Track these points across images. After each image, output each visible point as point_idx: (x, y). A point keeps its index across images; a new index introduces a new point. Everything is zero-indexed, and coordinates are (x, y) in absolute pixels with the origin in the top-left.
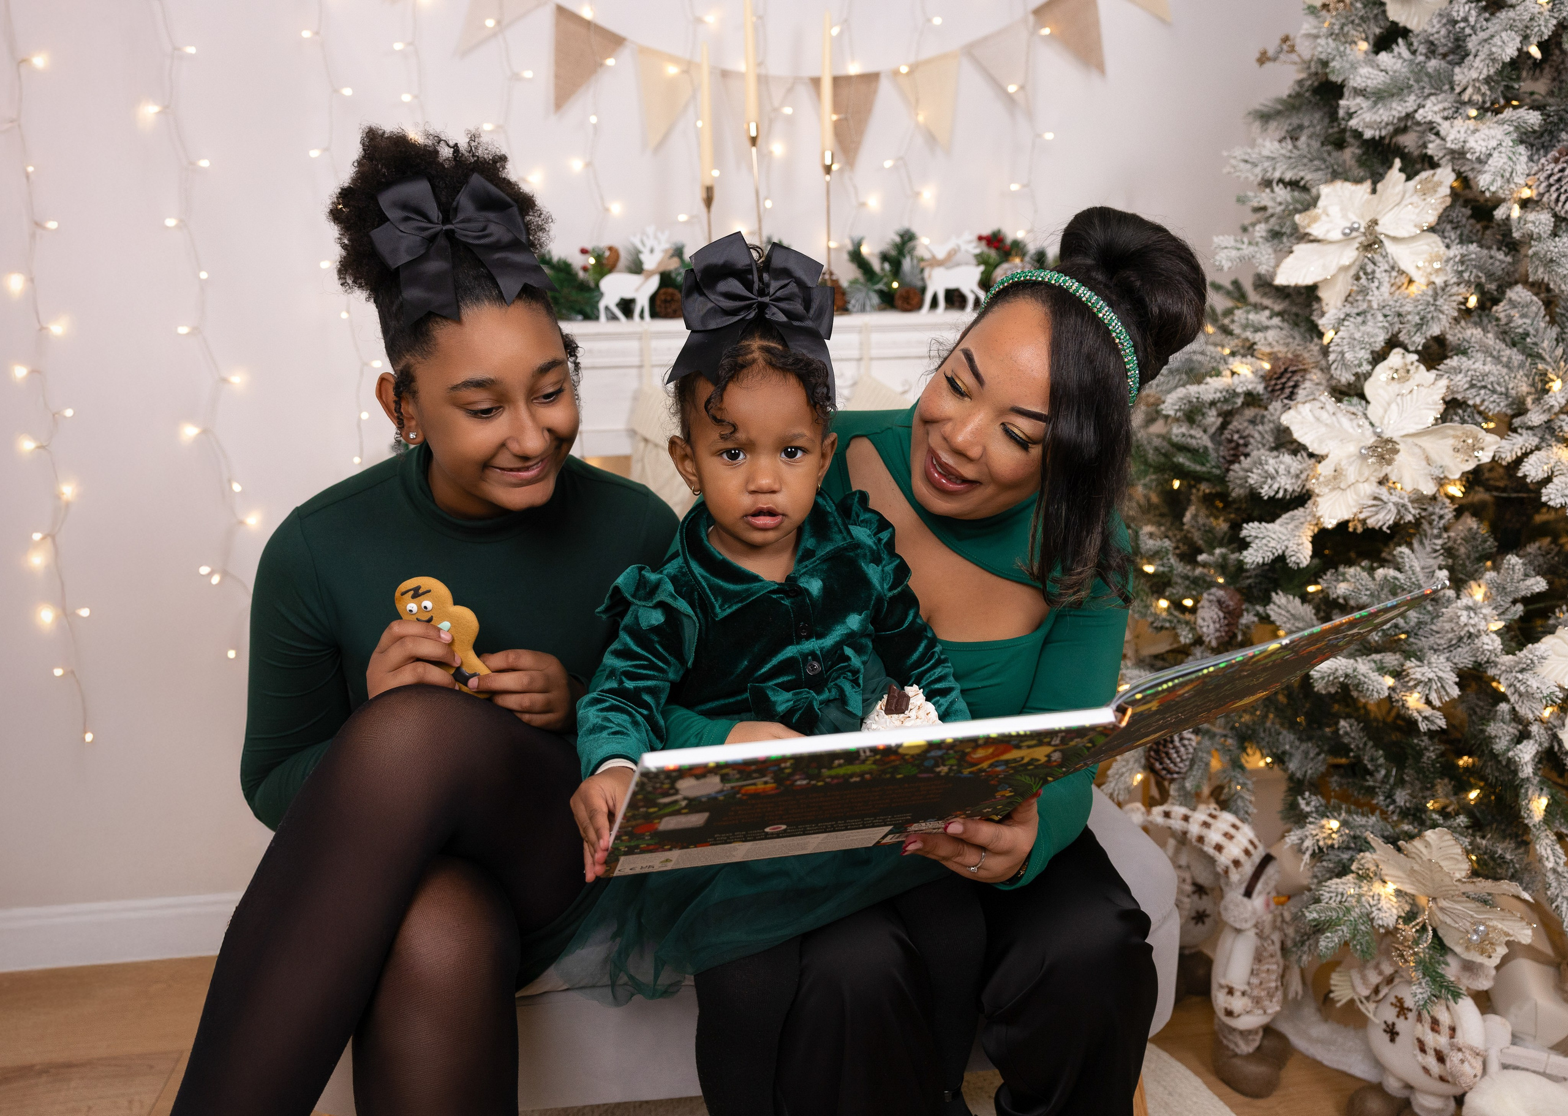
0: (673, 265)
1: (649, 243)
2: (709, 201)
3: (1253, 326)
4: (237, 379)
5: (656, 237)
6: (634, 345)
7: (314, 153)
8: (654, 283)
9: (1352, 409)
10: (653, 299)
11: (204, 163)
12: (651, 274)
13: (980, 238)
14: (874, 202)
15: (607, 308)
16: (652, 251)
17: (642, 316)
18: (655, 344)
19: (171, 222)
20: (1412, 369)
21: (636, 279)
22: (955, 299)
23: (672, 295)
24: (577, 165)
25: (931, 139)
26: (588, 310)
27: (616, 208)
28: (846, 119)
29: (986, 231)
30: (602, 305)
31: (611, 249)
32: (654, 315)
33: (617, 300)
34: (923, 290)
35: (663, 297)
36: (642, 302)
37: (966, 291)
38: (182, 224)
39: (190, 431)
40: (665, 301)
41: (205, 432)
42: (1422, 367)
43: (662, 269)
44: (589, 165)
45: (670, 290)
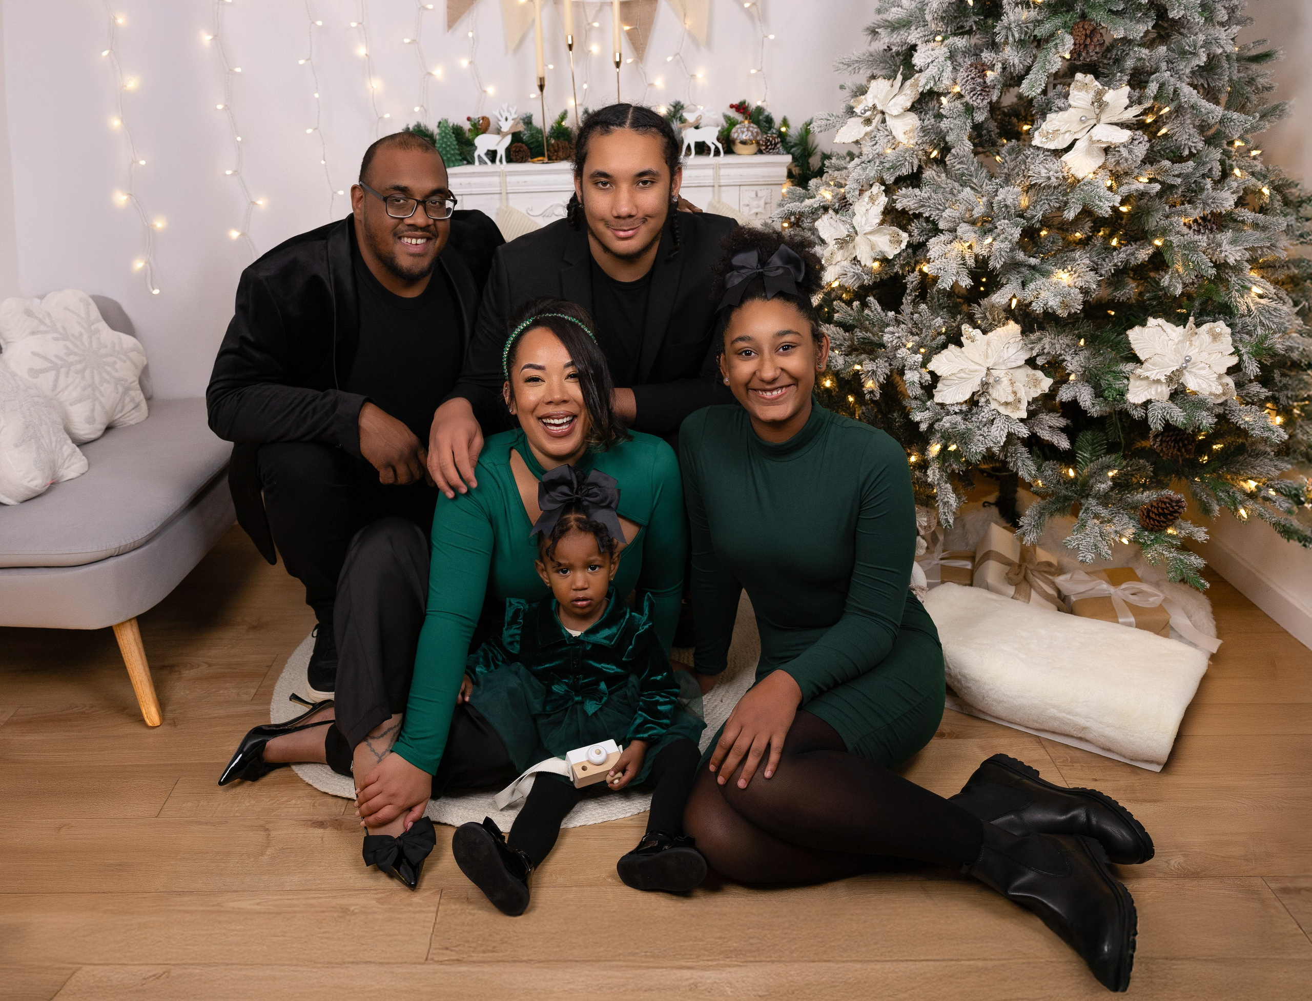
0: (521, 128)
1: (505, 114)
2: (541, 87)
3: (835, 167)
4: (261, 202)
5: (508, 111)
6: (496, 180)
7: (301, 62)
8: (508, 140)
9: (844, 219)
10: (508, 150)
11: (238, 70)
12: (506, 134)
13: (732, 106)
14: (659, 83)
15: (479, 156)
16: (506, 119)
17: (501, 161)
18: (509, 179)
19: (220, 107)
20: (880, 194)
21: (497, 138)
22: (702, 149)
23: (521, 147)
24: (464, 63)
25: (695, 42)
26: (469, 158)
27: (491, 90)
28: (636, 28)
29: (736, 102)
30: (476, 155)
31: (483, 118)
32: (510, 160)
33: (485, 151)
34: (682, 142)
35: (514, 149)
36: (501, 152)
37: (709, 143)
38: (227, 108)
39: (235, 234)
40: (515, 151)
41: (243, 234)
42: (884, 194)
43: (513, 131)
44: (471, 63)
45: (520, 144)
